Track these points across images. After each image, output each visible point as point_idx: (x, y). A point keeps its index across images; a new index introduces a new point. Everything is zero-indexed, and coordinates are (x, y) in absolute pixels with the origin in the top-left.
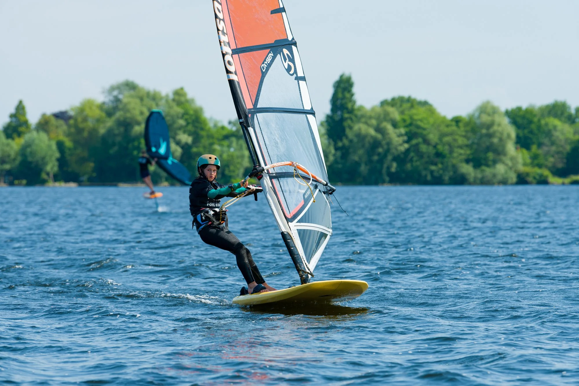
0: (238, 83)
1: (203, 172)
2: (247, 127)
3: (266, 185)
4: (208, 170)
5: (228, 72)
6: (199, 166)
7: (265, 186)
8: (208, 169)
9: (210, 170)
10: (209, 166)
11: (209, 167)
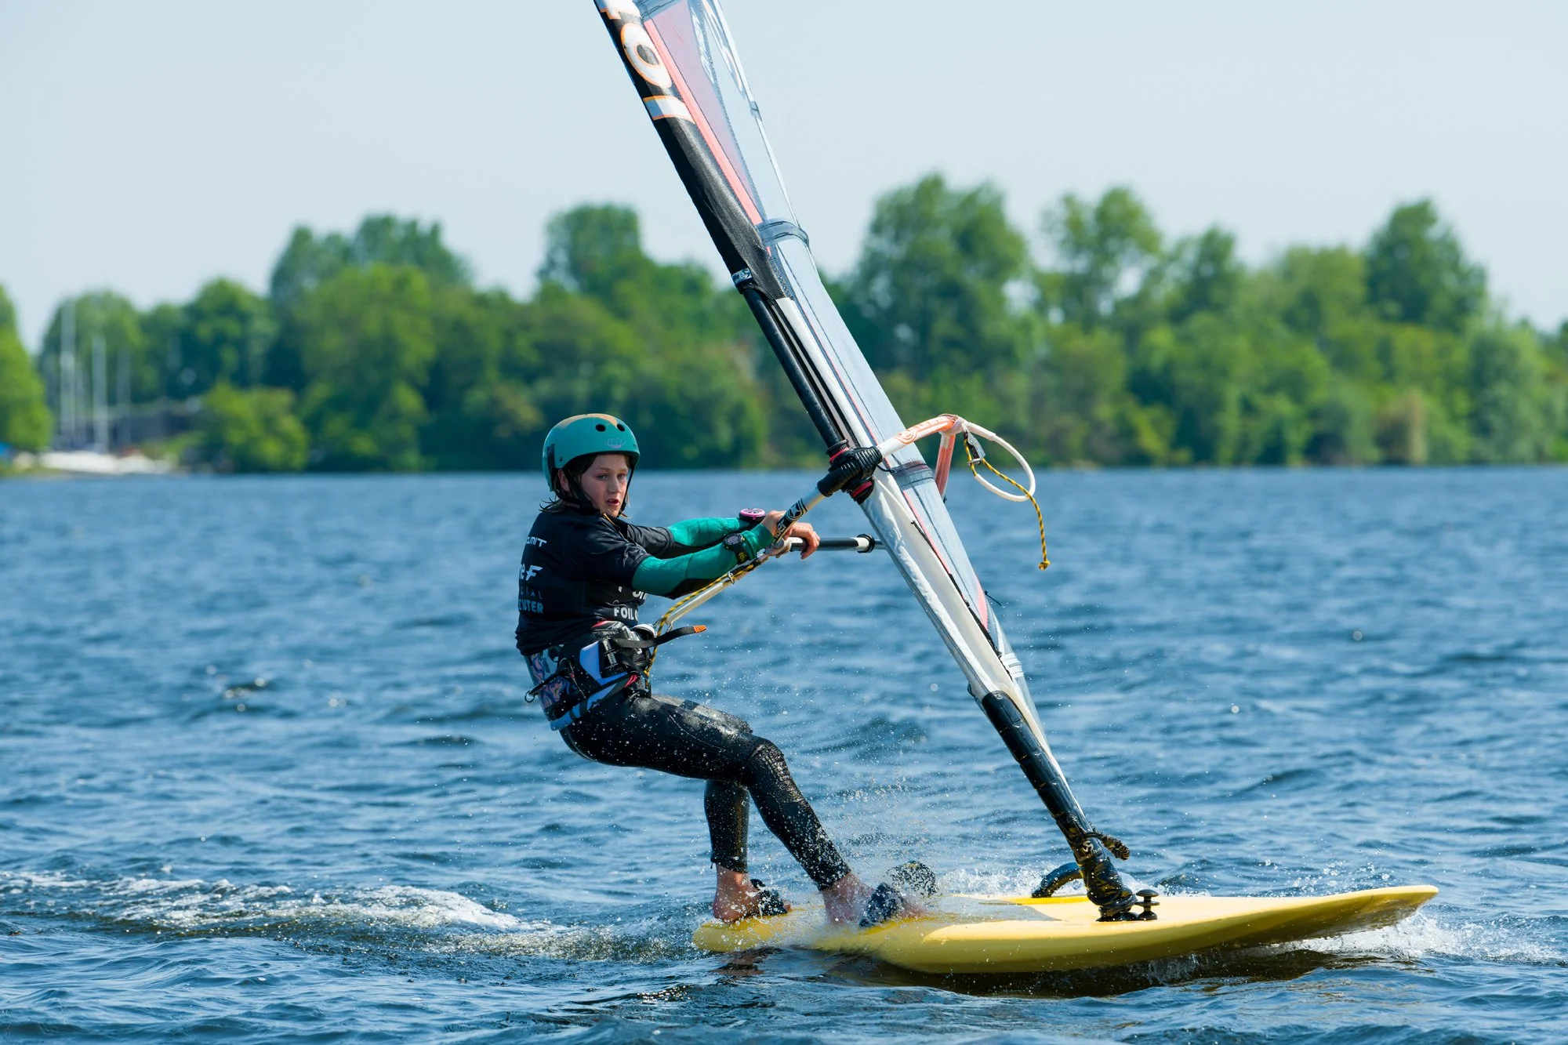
0: (695, 128)
1: (576, 486)
2: (771, 295)
3: (892, 518)
4: (600, 477)
5: (645, 89)
6: (559, 465)
7: (890, 522)
8: (599, 472)
9: (605, 476)
10: (599, 458)
11: (600, 464)
